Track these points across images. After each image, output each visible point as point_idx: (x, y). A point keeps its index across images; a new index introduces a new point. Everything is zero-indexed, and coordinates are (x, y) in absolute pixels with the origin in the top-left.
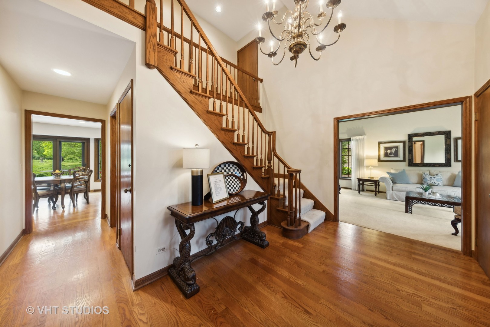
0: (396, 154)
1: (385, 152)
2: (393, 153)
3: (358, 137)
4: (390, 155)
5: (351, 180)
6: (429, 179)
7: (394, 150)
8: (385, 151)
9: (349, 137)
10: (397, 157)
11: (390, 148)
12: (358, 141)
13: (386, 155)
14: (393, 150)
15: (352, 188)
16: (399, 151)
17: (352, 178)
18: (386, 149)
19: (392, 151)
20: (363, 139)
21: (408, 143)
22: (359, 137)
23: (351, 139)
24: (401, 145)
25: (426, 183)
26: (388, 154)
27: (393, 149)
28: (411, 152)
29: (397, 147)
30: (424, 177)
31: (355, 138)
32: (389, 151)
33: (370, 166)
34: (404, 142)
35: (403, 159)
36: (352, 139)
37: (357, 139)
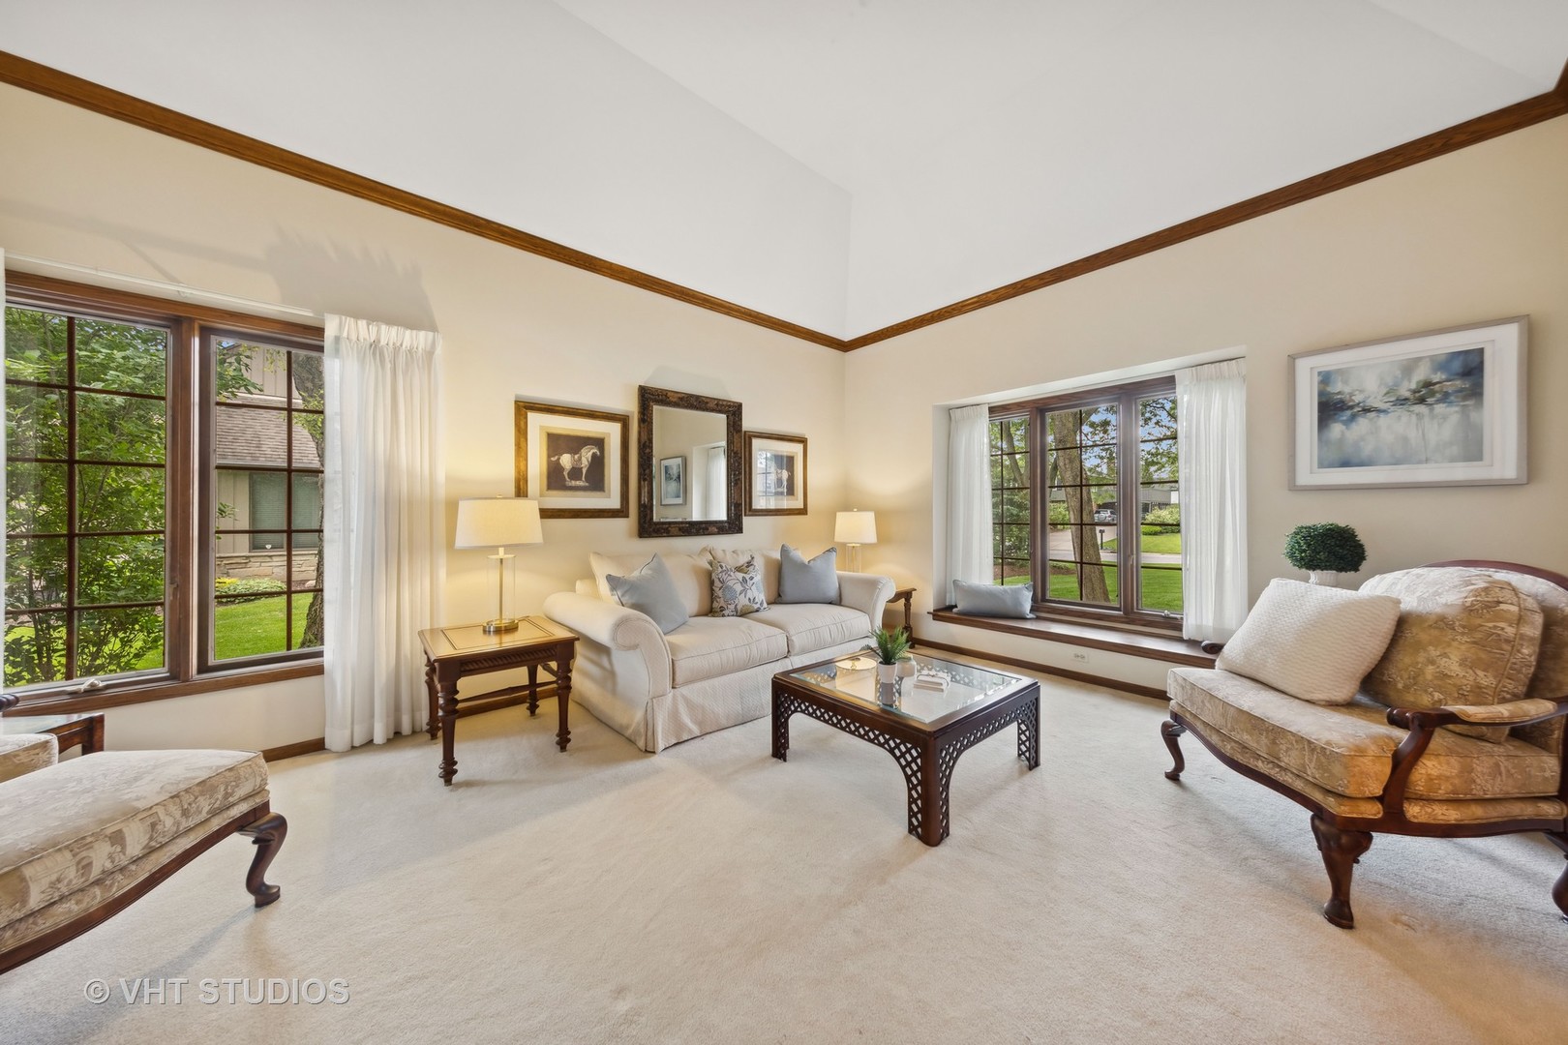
0: (595, 479)
1: (549, 463)
2: (584, 471)
3: (389, 335)
4: (574, 483)
5: (319, 670)
6: (738, 588)
7: (590, 454)
8: (549, 456)
9: (302, 314)
10: (599, 493)
11: (576, 443)
12: (388, 366)
13: (556, 479)
14: (587, 454)
15: (336, 739)
16: (606, 461)
17: (328, 659)
18: (557, 443)
19: (580, 459)
20: (430, 354)
21: (639, 426)
22: (394, 330)
23: (330, 333)
24: (612, 431)
25: (732, 607)
26: (566, 474)
27: (584, 451)
28: (647, 471)
29: (599, 443)
30: (722, 582)
31: (363, 330)
32: (566, 460)
33: (494, 549)
34: (623, 420)
35: (622, 505)
36: (337, 339)
37: (375, 346)
